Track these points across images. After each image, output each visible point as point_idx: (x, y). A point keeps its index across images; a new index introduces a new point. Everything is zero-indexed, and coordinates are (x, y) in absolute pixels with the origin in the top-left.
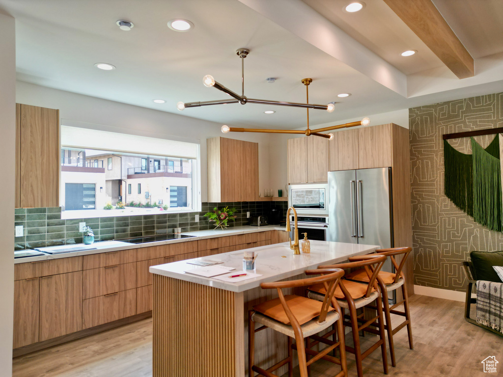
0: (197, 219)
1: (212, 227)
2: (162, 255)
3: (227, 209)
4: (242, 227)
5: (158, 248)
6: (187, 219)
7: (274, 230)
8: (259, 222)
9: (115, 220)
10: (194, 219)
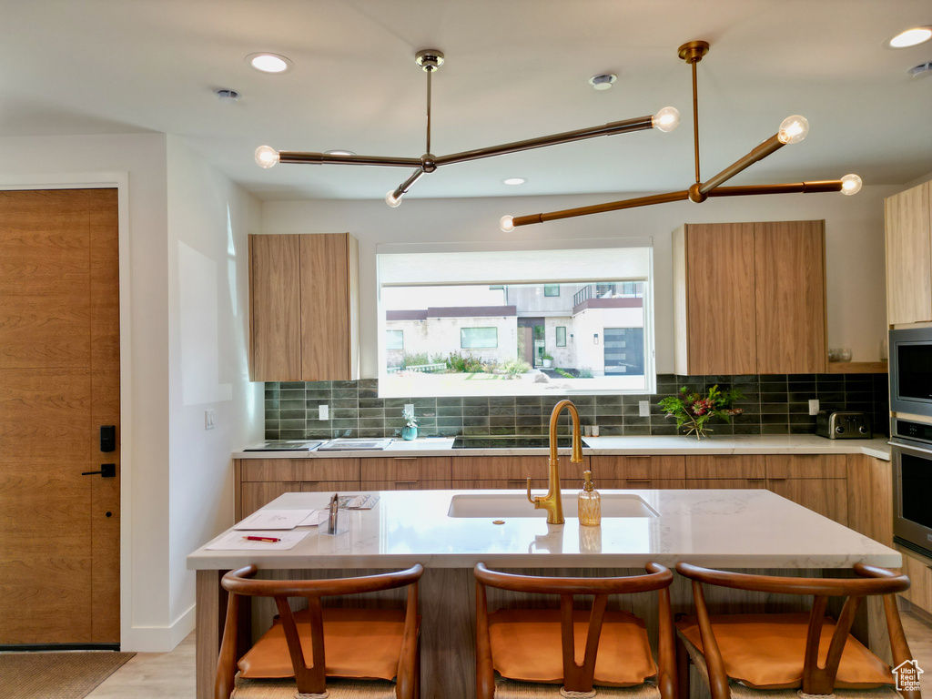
0: (644, 410)
1: (668, 430)
2: (504, 476)
3: (717, 391)
4: (790, 436)
5: (494, 460)
6: (617, 409)
7: (862, 455)
8: (833, 429)
9: (462, 402)
10: (636, 409)
